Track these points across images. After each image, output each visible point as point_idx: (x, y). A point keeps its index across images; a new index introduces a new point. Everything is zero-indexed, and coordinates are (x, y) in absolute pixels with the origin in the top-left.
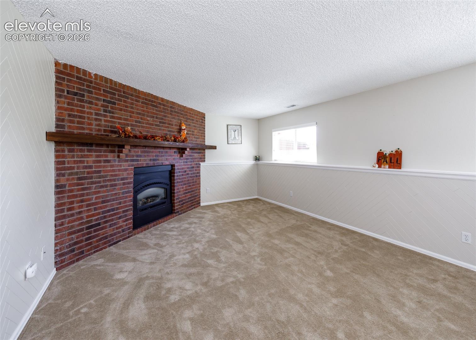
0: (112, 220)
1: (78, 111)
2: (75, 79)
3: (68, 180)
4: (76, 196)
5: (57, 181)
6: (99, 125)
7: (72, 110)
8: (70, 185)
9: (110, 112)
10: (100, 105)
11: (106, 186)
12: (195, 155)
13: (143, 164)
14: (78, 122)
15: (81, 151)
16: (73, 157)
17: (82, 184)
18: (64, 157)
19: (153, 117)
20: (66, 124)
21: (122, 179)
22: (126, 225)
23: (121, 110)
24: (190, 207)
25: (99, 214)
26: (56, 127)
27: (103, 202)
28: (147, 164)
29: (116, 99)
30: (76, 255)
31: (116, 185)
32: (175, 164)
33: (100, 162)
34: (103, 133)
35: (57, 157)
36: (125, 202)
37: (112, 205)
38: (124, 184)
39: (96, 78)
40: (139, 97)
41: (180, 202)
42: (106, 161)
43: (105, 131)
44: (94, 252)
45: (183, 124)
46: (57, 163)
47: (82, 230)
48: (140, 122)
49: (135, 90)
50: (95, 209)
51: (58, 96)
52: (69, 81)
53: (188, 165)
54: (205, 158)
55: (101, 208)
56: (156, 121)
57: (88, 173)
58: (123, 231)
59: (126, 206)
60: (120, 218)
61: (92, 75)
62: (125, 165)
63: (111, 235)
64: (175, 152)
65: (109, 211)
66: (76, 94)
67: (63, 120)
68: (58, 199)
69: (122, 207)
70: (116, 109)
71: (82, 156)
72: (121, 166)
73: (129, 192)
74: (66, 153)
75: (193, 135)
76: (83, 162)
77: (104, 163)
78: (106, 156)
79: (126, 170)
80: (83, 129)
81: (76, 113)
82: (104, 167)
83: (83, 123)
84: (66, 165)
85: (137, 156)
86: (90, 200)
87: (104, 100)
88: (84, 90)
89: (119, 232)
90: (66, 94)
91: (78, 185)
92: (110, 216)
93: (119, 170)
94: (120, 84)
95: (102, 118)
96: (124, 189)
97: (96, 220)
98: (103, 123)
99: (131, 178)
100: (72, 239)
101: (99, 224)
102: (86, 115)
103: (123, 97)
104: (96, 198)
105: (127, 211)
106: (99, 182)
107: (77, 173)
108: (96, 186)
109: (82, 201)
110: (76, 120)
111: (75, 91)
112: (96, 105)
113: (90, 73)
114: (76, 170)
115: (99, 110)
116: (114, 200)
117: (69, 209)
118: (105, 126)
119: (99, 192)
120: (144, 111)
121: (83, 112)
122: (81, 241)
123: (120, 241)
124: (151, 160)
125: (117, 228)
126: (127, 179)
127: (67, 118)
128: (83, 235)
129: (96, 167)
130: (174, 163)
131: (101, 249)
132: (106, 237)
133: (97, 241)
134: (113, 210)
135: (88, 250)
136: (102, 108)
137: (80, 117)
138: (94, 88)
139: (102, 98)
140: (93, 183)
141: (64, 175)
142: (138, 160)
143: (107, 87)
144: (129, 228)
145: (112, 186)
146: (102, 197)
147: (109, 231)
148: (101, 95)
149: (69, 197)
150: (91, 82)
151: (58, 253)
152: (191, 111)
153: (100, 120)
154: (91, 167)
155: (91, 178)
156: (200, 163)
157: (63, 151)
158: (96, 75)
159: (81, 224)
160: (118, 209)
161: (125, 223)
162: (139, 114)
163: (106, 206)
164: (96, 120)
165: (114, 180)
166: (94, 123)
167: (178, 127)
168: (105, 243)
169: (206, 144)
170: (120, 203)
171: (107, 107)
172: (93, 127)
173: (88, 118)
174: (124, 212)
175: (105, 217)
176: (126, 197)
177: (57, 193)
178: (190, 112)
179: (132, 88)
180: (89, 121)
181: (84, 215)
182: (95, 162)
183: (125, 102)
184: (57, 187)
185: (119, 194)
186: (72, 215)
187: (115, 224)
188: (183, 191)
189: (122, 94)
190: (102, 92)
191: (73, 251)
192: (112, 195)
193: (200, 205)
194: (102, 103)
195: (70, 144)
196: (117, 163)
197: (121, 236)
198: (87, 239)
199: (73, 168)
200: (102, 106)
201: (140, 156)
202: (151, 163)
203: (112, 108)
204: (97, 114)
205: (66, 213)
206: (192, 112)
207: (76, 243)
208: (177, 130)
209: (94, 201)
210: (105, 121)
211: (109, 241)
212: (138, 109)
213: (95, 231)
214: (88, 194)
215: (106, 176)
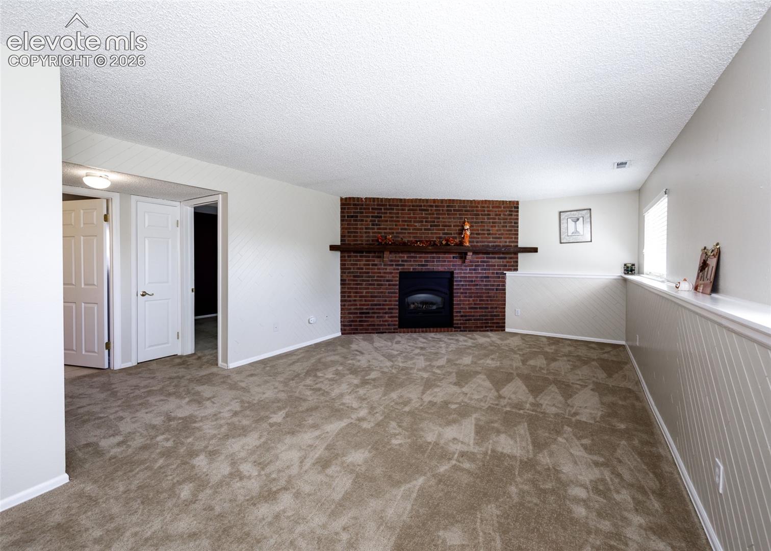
0: (379, 313)
1: (354, 228)
2: (352, 206)
3: (347, 276)
4: (352, 288)
5: (341, 276)
6: (368, 237)
7: (350, 228)
8: (349, 280)
9: (377, 225)
10: (369, 221)
11: (374, 285)
12: (493, 260)
13: (410, 269)
14: (354, 236)
15: (356, 256)
16: (350, 261)
17: (356, 281)
18: (345, 261)
19: (422, 222)
20: (346, 238)
21: (388, 281)
22: (392, 321)
23: (387, 221)
24: (482, 327)
25: (368, 305)
26: (341, 241)
27: (372, 297)
28: (413, 269)
29: (382, 213)
30: (352, 329)
31: (382, 285)
32: (455, 271)
33: (369, 265)
34: (371, 243)
35: (341, 261)
36: (390, 301)
37: (378, 301)
38: (389, 285)
39: (366, 201)
40: (405, 206)
41: (462, 316)
42: (373, 265)
43: (373, 240)
44: (366, 333)
45: (466, 223)
46: (342, 265)
47: (356, 313)
48: (405, 229)
49: (401, 200)
50: (366, 301)
51: (342, 220)
52: (348, 209)
53: (480, 273)
54: (517, 266)
55: (370, 301)
56: (425, 226)
57: (360, 273)
58: (389, 325)
59: (391, 305)
60: (386, 313)
61: (363, 199)
62: (389, 269)
63: (378, 325)
64: (454, 257)
65: (376, 305)
66: (352, 217)
67: (345, 236)
68: (342, 288)
69: (387, 305)
70: (382, 221)
71: (356, 261)
72: (386, 269)
73: (395, 293)
74: (346, 258)
75: (489, 234)
76: (357, 265)
77: (372, 266)
78: (374, 261)
79: (391, 273)
80: (357, 240)
81: (352, 230)
82: (372, 269)
83: (356, 237)
84: (347, 266)
85: (402, 261)
86: (362, 293)
87: (372, 217)
88: (357, 212)
89: (385, 325)
90: (346, 218)
91: (354, 281)
92: (377, 309)
93: (385, 273)
94: (386, 199)
95: (371, 231)
96: (390, 289)
97: (367, 309)
98: (371, 234)
99: (396, 281)
100: (350, 317)
101: (368, 313)
102: (359, 231)
103: (388, 209)
104: (366, 293)
105: (392, 309)
106: (368, 281)
107: (353, 272)
108: (366, 284)
109: (356, 293)
110: (352, 235)
111: (352, 214)
112: (366, 221)
113: (362, 198)
114: (352, 270)
115: (368, 225)
116: (380, 297)
117: (349, 297)
118: (373, 237)
119: (368, 288)
120: (410, 217)
121: (357, 228)
122: (356, 321)
123: (386, 332)
124: (419, 265)
125: (383, 321)
126: (392, 281)
127: (347, 234)
128: (358, 317)
129: (366, 269)
130: (453, 270)
131: (370, 333)
132: (374, 325)
133: (368, 325)
134: (380, 305)
135: (361, 330)
136: (371, 223)
137: (355, 232)
138: (365, 209)
139: (371, 215)
140: (363, 281)
141: (345, 273)
142: (403, 265)
143: (374, 205)
144: (394, 325)
145: (378, 285)
146: (371, 293)
147: (376, 321)
148: (369, 213)
149: (348, 288)
150: (362, 205)
151: (343, 323)
152: (486, 203)
153: (369, 232)
154: (362, 269)
155: (362, 277)
156: (505, 272)
157: (345, 257)
158: (366, 198)
159: (356, 309)
160: (384, 305)
161: (390, 319)
162: (405, 221)
163: (374, 301)
164: (366, 233)
165: (381, 281)
166: (364, 235)
167: (460, 228)
168: (373, 329)
169: (519, 246)
170: (386, 301)
171: (375, 221)
172: (364, 238)
173: (360, 232)
174: (389, 309)
175: (373, 309)
176: (391, 297)
177: (341, 284)
178: (483, 205)
179: (397, 200)
180: (361, 235)
181: (358, 303)
182: (365, 265)
183: (390, 213)
184: (341, 280)
185: (385, 293)
186: (350, 301)
187: (381, 317)
188: (469, 304)
189: (388, 207)
190: (371, 210)
191: (351, 325)
192: (379, 293)
193: (505, 330)
194: (371, 219)
195: (349, 251)
196: (382, 267)
197: (387, 329)
198: (360, 321)
199: (350, 269)
200: (371, 221)
201: (406, 261)
202: (419, 268)
203: (378, 221)
204: (366, 229)
205: (346, 299)
206: (486, 205)
207: (352, 321)
208: (457, 232)
209: (364, 294)
210: (373, 233)
211: (377, 329)
212: (403, 217)
213: (366, 317)
214: (360, 288)
215: (374, 277)
